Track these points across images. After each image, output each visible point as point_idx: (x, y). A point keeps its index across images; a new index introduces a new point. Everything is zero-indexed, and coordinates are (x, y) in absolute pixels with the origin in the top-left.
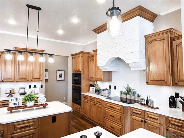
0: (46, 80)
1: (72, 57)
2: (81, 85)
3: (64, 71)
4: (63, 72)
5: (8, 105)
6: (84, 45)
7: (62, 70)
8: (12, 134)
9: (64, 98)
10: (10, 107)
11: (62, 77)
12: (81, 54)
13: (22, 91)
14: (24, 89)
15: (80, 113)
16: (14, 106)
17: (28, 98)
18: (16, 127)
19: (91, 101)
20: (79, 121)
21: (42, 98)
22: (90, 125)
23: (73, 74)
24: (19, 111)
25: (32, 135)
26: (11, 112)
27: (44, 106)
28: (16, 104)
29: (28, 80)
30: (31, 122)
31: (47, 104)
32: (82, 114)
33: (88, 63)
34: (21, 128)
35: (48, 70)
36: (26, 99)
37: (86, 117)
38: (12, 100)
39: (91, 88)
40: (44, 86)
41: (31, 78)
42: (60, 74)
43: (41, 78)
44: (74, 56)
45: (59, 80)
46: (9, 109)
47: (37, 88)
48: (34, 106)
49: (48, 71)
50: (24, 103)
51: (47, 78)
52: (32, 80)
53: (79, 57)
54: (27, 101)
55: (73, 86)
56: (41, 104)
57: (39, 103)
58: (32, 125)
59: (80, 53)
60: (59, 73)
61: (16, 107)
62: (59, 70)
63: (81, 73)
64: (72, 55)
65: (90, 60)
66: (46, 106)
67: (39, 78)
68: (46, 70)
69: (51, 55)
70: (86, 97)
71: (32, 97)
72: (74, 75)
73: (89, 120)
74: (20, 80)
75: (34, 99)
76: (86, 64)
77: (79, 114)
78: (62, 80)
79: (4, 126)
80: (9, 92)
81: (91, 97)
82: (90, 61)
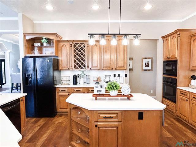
0: (131, 70)
1: (164, 40)
2: (176, 76)
3: (152, 59)
4: (150, 60)
5: (93, 92)
6: (181, 21)
7: (149, 58)
8: (96, 122)
9: (152, 92)
10: (95, 93)
11: (149, 66)
12: (178, 33)
13: (107, 80)
14: (109, 77)
15: (174, 113)
16: (99, 93)
17: (111, 86)
18: (100, 116)
19: (194, 99)
20: (172, 122)
21: (126, 87)
22: (190, 132)
23: (164, 62)
24: (105, 99)
25: (115, 129)
26: (96, 99)
27: (129, 97)
28: (100, 91)
29: (112, 69)
30: (114, 114)
31: (131, 96)
32: (178, 115)
33: (189, 44)
34: (104, 118)
35: (132, 58)
36: (109, 87)
37: (185, 120)
38: (97, 87)
39: (192, 81)
40: (128, 76)
41: (115, 66)
42: (146, 63)
43: (125, 66)
44: (166, 38)
45: (145, 70)
46: (94, 96)
47: (121, 77)
48: (118, 95)
49: (133, 60)
50: (108, 92)
51: (131, 67)
52: (116, 68)
53: (174, 37)
54: (110, 90)
55: (163, 77)
56: (125, 94)
57: (123, 93)
58: (116, 117)
59: (176, 32)
60: (146, 61)
61: (100, 94)
62: (145, 58)
63: (177, 60)
64: (164, 37)
65: (192, 40)
66: (131, 98)
67: (123, 67)
68: (131, 59)
69: (137, 35)
70: (184, 93)
71: (115, 86)
72: (166, 63)
73: (189, 124)
74: (105, 68)
75: (117, 88)
76: (186, 46)
77: (172, 113)
78: (149, 70)
79: (89, 112)
80: (96, 79)
81: (194, 94)
82: (192, 42)
